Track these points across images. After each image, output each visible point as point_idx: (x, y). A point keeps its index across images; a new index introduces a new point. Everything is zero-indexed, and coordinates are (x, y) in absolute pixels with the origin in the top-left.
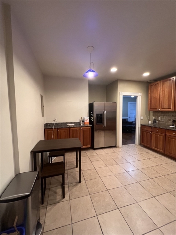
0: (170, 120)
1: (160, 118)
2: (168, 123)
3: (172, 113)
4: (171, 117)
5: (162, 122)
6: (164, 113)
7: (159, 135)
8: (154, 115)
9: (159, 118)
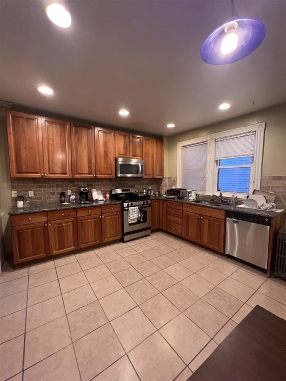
0: (53, 194)
1: (32, 192)
2: (50, 198)
3: (56, 181)
4: (55, 188)
5: (38, 199)
6: (41, 181)
7: (65, 223)
8: (13, 188)
9: (29, 192)
